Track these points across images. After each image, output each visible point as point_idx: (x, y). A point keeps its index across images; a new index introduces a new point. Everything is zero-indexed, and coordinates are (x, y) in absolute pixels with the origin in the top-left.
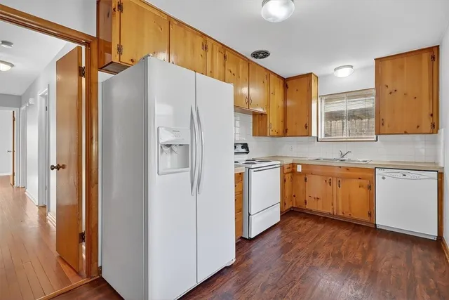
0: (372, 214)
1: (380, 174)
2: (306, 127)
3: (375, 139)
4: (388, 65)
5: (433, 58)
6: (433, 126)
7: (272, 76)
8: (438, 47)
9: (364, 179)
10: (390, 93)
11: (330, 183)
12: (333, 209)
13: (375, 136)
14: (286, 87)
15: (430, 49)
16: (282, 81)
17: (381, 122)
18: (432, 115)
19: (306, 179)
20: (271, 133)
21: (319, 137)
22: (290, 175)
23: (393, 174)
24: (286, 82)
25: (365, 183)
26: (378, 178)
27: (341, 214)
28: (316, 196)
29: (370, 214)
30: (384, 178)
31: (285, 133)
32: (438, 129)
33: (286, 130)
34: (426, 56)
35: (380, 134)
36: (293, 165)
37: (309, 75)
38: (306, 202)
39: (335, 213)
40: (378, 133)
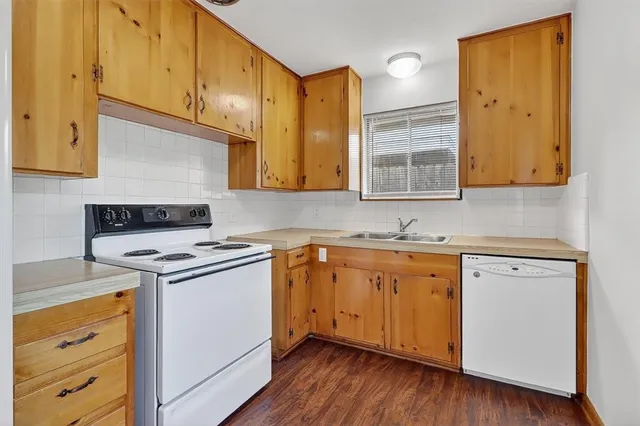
0: (455, 348)
1: (470, 267)
2: (339, 172)
3: (457, 196)
4: (482, 50)
5: (560, 37)
6: (560, 169)
7: (268, 63)
8: (568, 16)
9: (440, 276)
10: (486, 106)
11: (378, 285)
12: (384, 337)
13: (457, 191)
14: (302, 92)
15: (555, 20)
16: (294, 82)
17: (470, 162)
18: (558, 149)
19: (334, 277)
20: (266, 183)
21: (365, 192)
22: (304, 269)
23: (494, 266)
24: (302, 85)
25: (443, 283)
26: (467, 274)
27: (397, 347)
28: (353, 313)
29: (451, 348)
30: (477, 275)
31: (301, 184)
32: (568, 175)
33: (304, 178)
34: (547, 35)
35: (467, 186)
36: (312, 248)
37: (344, 70)
38: (335, 324)
39: (388, 346)
40: (465, 183)
